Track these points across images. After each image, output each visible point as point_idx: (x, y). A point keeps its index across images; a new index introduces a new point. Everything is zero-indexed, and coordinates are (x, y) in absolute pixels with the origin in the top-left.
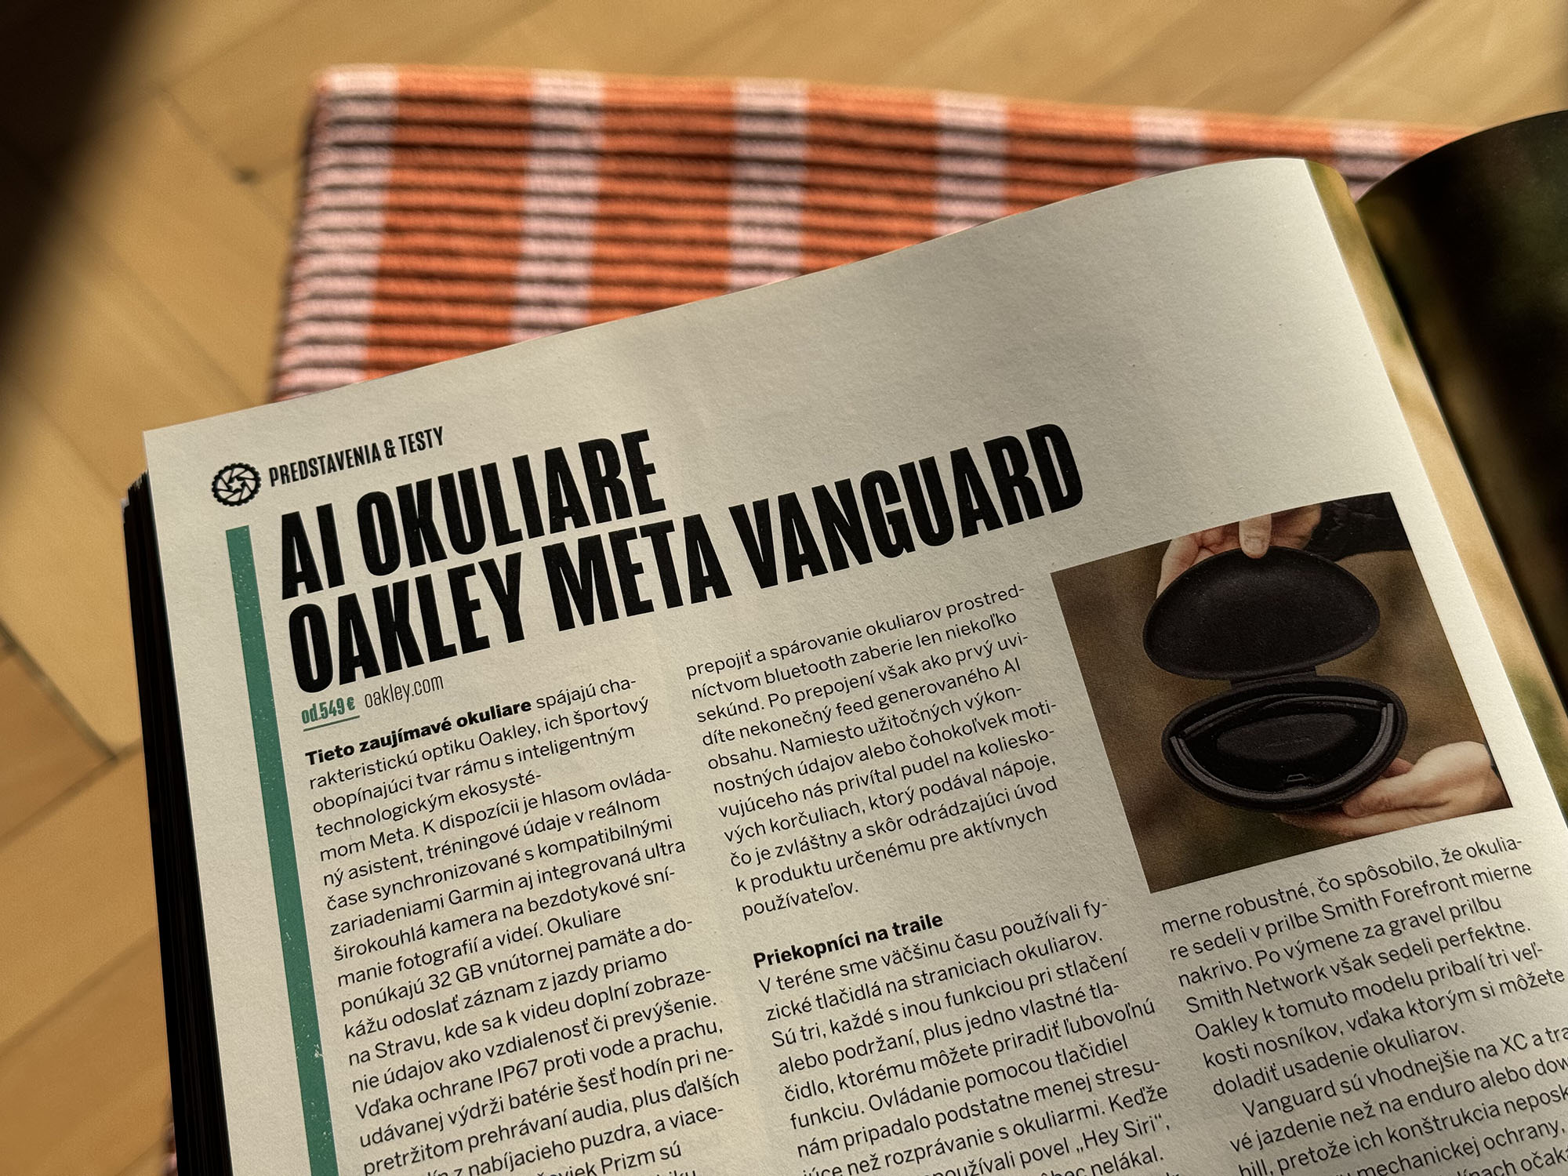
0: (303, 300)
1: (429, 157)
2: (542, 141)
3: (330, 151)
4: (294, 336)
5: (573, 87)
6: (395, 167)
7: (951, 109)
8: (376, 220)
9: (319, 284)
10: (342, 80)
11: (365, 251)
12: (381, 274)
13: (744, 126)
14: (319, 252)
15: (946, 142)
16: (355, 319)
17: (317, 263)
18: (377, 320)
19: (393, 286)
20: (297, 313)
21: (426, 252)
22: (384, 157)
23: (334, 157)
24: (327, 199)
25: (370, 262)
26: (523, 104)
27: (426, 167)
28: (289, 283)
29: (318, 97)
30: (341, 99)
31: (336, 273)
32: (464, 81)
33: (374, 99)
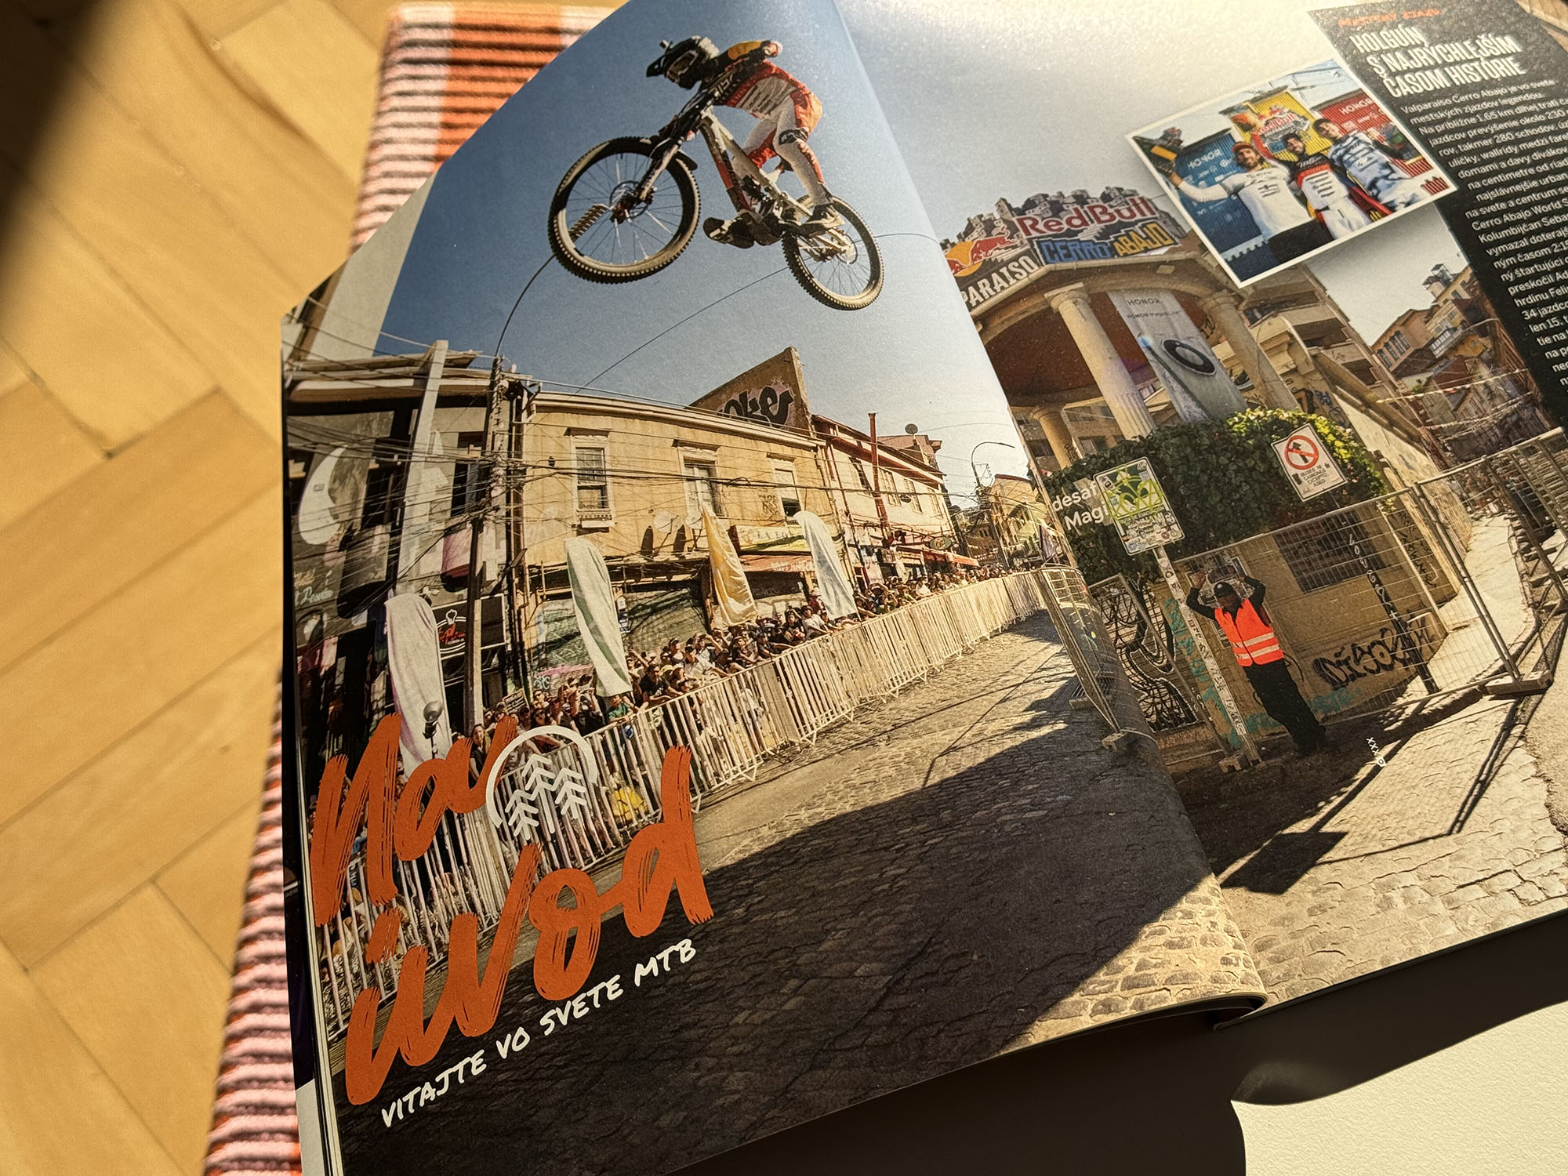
0: (378, 178)
1: (477, 71)
3: (401, 66)
4: (368, 205)
6: (451, 78)
8: (436, 118)
9: (388, 166)
10: (409, 13)
11: (425, 142)
14: (388, 141)
17: (388, 150)
20: (372, 188)
22: (444, 70)
23: (403, 70)
24: (396, 102)
25: (431, 150)
26: (554, 31)
27: (474, 79)
28: (368, 165)
29: (392, 25)
30: (409, 27)
31: (403, 158)
32: (507, 14)
33: (437, 26)
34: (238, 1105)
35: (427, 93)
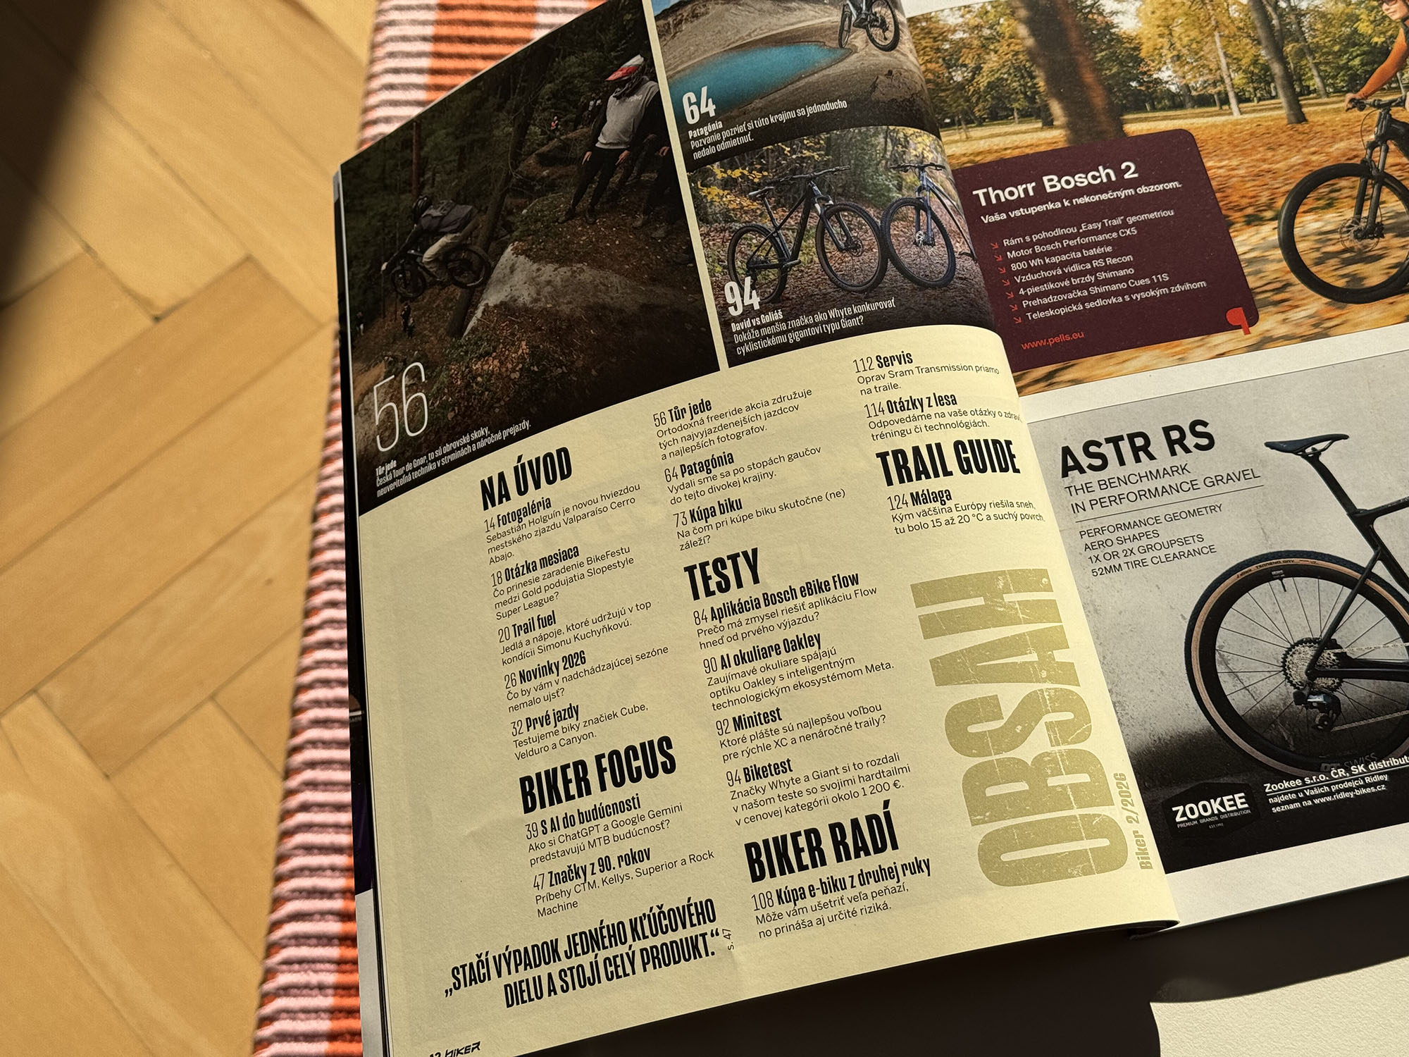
0: (384, 58)
4: (376, 84)
9: (391, 47)
11: (424, 23)
12: (437, 39)
14: (392, 23)
16: (420, 71)
17: (391, 32)
18: (434, 72)
19: (444, 48)
20: (378, 68)
21: (467, 23)
25: (429, 31)
28: (374, 46)
34: (294, 891)
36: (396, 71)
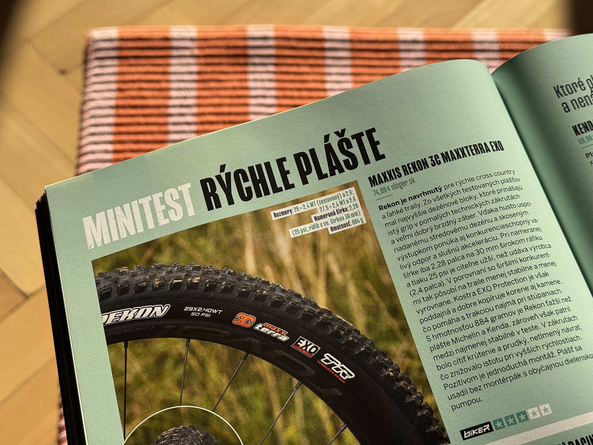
0: (87, 119)
1: (132, 61)
2: (175, 53)
3: (94, 61)
4: (85, 133)
5: (186, 32)
6: (120, 66)
7: (328, 32)
8: (114, 86)
9: (93, 112)
10: (97, 34)
11: (110, 99)
12: (117, 107)
13: (251, 43)
14: (92, 100)
15: (328, 45)
16: (109, 125)
17: (92, 104)
18: (117, 125)
19: (122, 111)
20: (86, 124)
21: (134, 98)
22: (115, 62)
23: (96, 63)
24: (94, 79)
25: (113, 103)
26: (167, 39)
27: (131, 65)
28: (82, 112)
29: (88, 40)
30: (97, 41)
31: (100, 108)
32: (143, 31)
33: (110, 40)
35: (109, 74)
36: (96, 125)
